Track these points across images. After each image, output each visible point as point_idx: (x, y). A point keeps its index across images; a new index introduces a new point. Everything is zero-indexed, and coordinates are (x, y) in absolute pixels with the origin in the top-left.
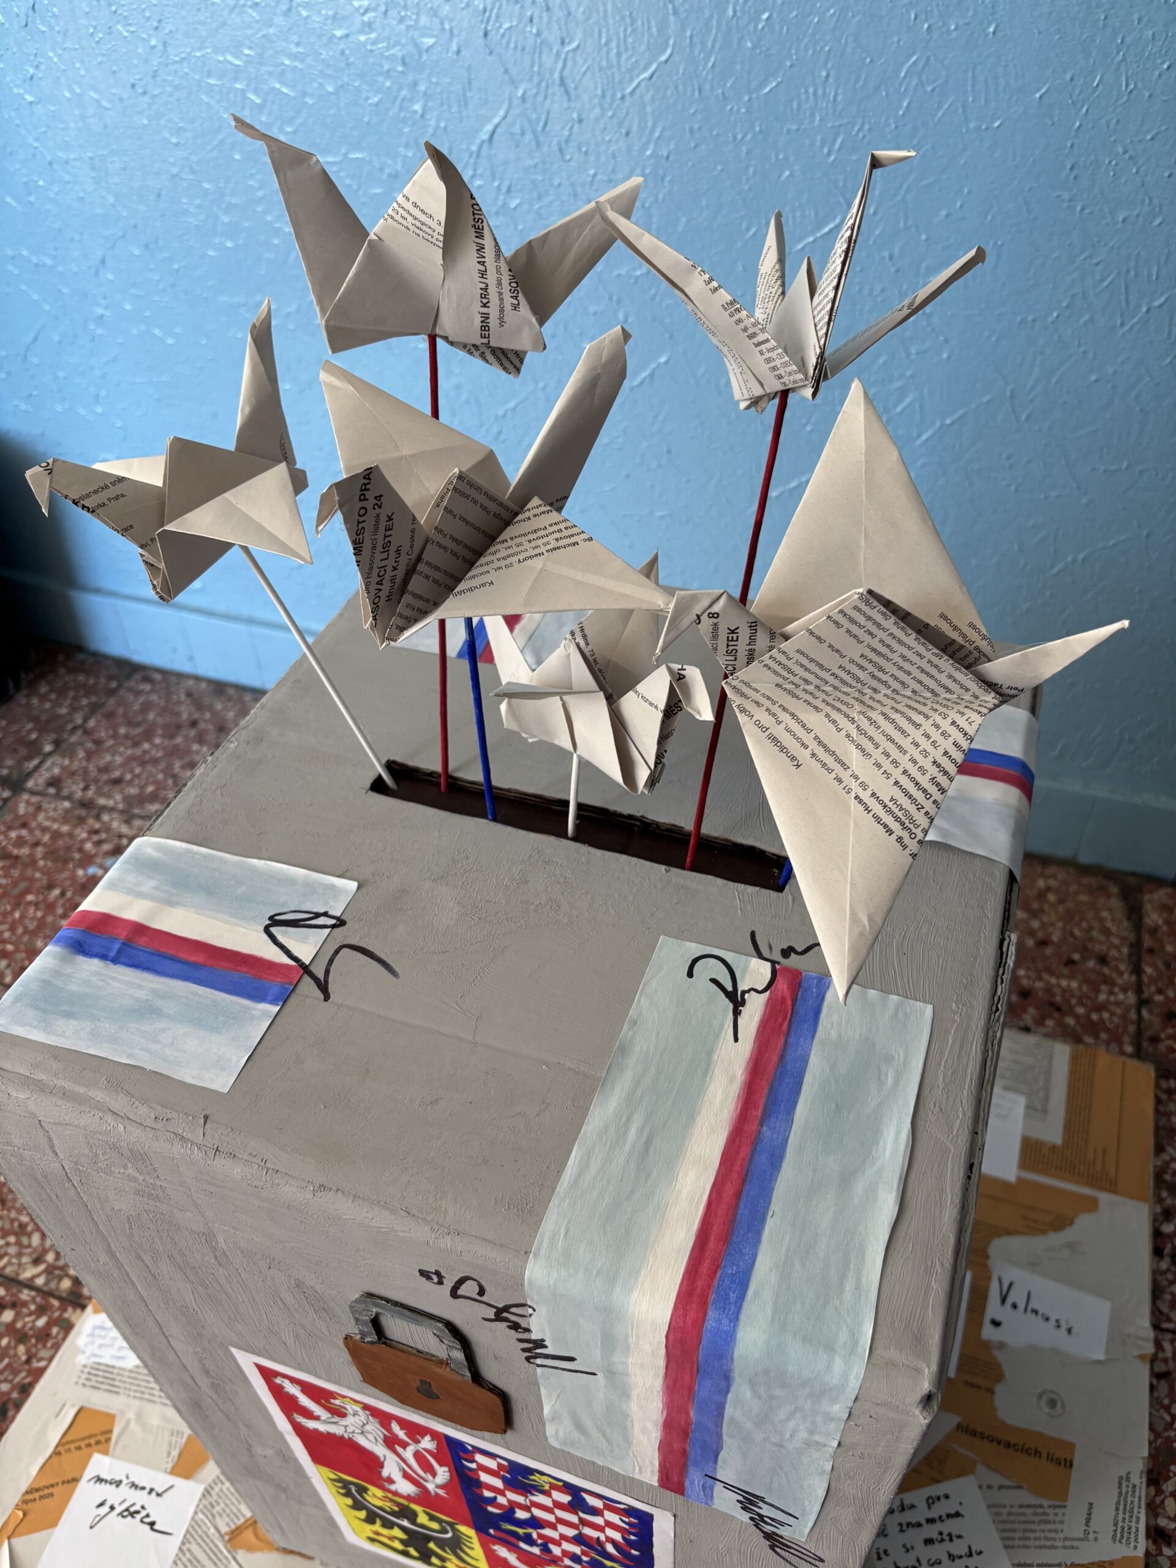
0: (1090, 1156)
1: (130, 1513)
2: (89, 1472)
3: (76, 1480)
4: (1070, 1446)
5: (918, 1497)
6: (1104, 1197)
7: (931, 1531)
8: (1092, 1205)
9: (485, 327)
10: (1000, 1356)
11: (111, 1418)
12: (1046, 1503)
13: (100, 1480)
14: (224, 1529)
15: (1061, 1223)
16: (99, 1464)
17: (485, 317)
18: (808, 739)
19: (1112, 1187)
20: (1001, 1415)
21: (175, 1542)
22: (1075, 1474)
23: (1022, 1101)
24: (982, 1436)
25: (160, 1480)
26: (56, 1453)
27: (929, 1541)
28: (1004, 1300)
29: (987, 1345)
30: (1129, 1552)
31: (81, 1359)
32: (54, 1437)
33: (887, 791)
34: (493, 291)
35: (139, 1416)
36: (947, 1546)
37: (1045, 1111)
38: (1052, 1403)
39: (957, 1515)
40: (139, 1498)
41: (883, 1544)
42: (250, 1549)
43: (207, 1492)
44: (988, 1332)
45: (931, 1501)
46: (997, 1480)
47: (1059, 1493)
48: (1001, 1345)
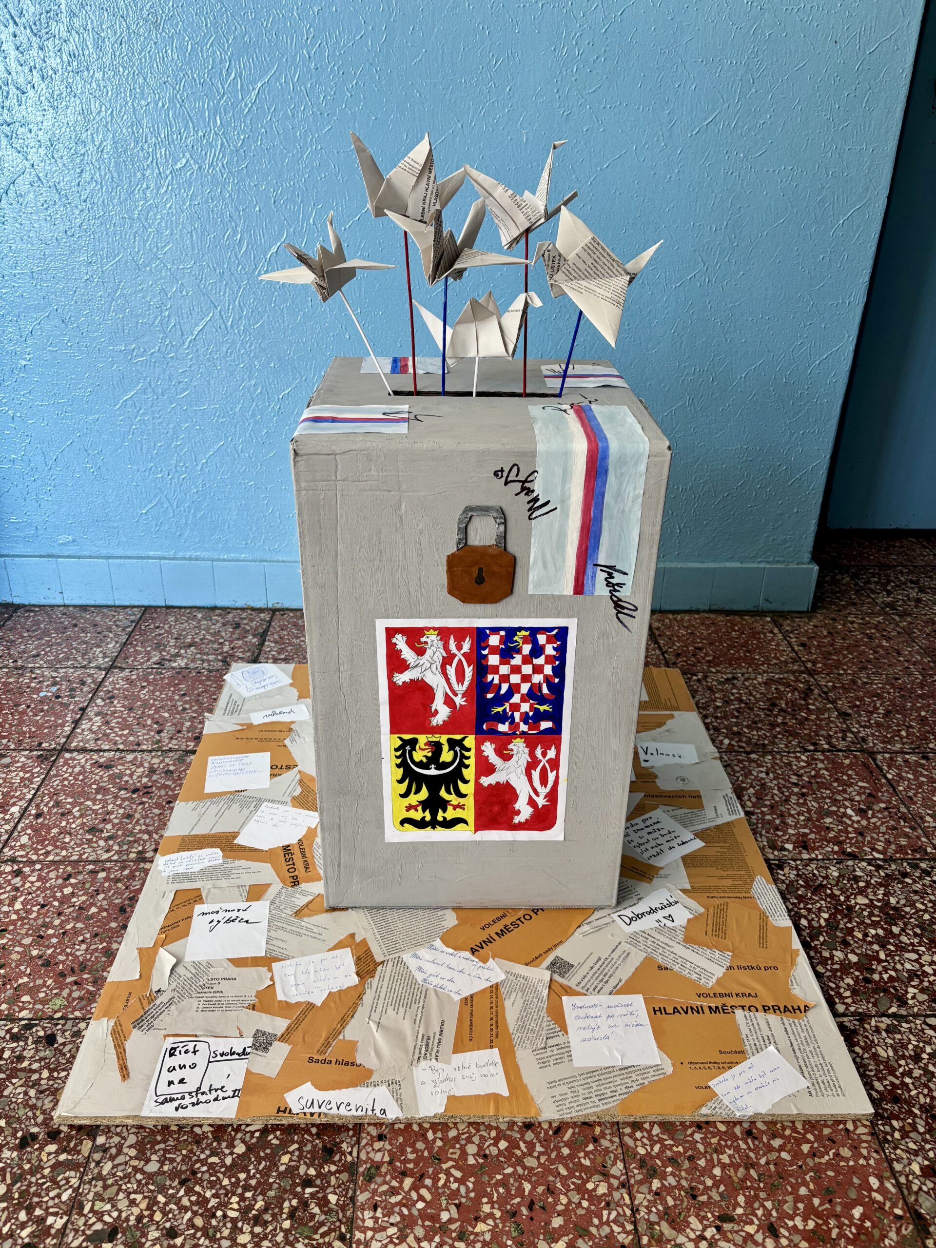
0: (663, 702)
3: (190, 917)
4: (698, 791)
5: (638, 820)
6: (675, 713)
7: (650, 829)
8: (672, 717)
10: (653, 770)
11: (199, 890)
12: (695, 810)
15: (660, 725)
17: (424, 208)
19: (678, 710)
20: (662, 788)
22: (703, 799)
24: (657, 796)
27: (649, 833)
28: (646, 753)
30: (738, 817)
36: (658, 833)
38: (683, 780)
39: (658, 822)
41: (629, 838)
43: (272, 903)
44: (643, 764)
45: (644, 821)
46: (670, 808)
47: (701, 806)
48: (652, 767)
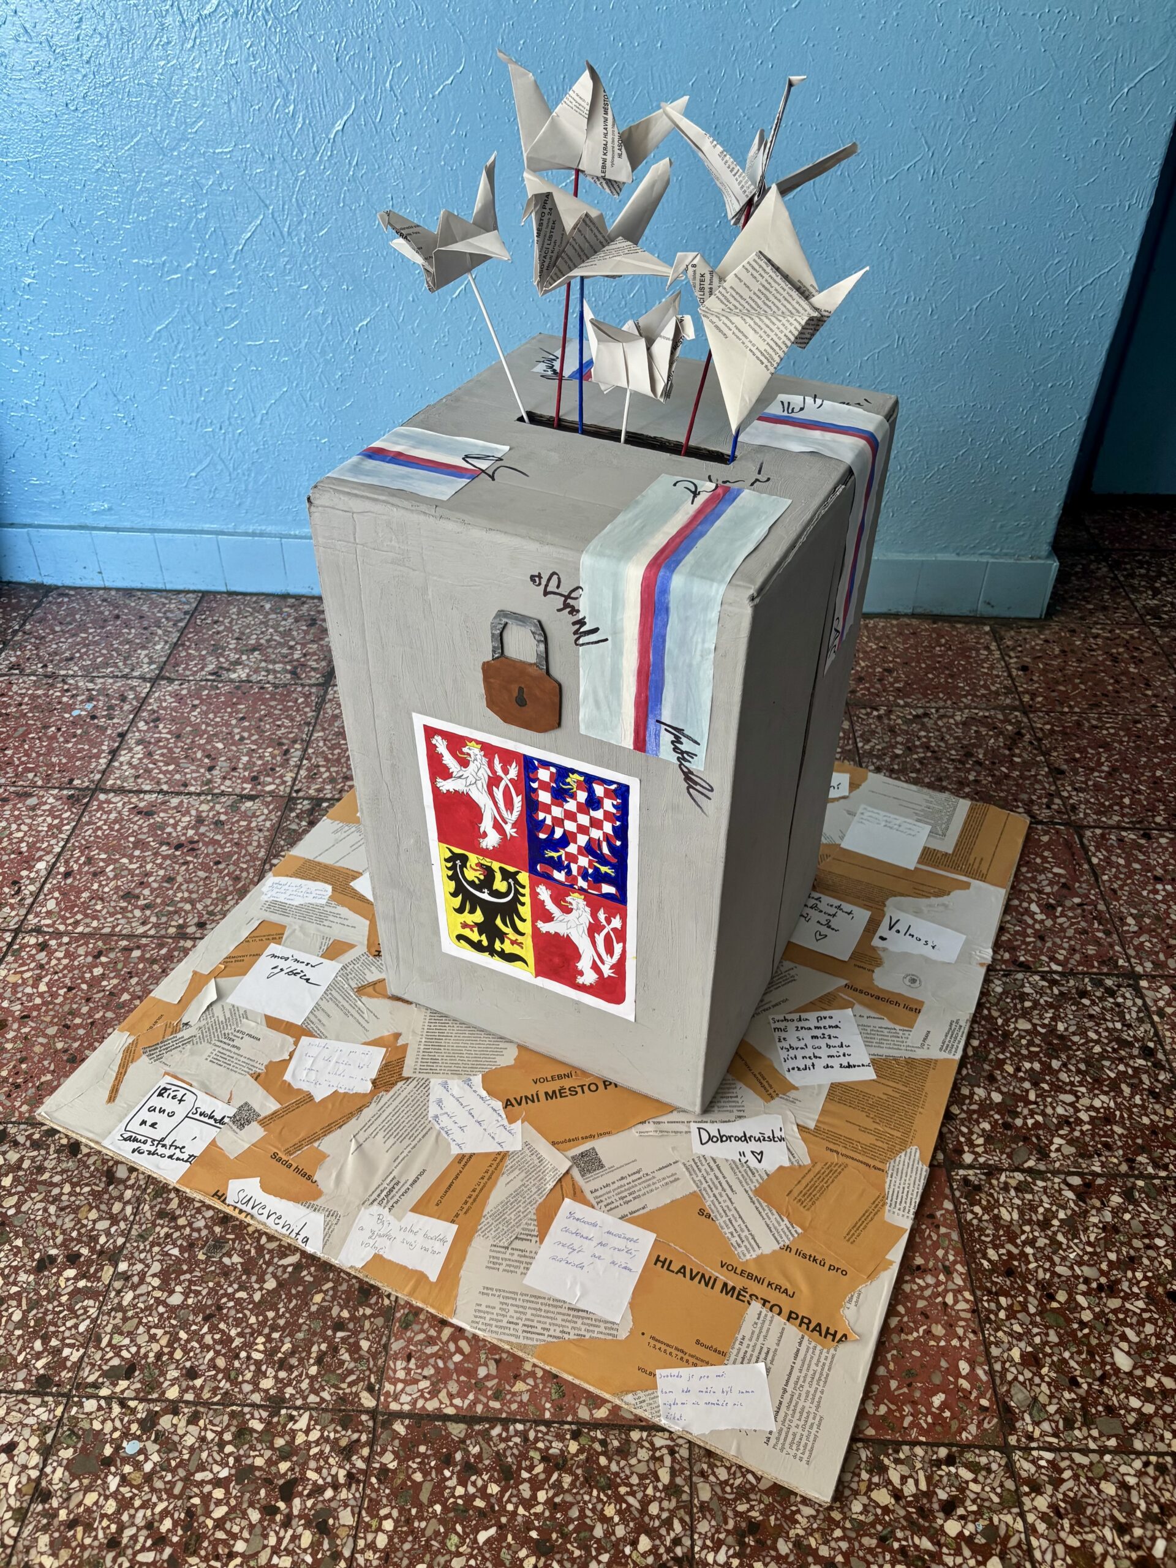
0: (971, 861)
1: (293, 973)
2: (268, 951)
3: (259, 955)
4: (922, 1003)
5: (813, 1016)
6: (975, 883)
7: (817, 1033)
8: (967, 886)
9: (604, 167)
10: (882, 954)
11: (284, 927)
12: (898, 1027)
13: (274, 956)
14: (354, 985)
15: (941, 893)
16: (273, 948)
17: (605, 161)
18: (732, 327)
19: (983, 878)
20: (877, 983)
21: (321, 991)
22: (921, 1017)
23: (928, 828)
24: (861, 992)
25: (314, 960)
26: (246, 940)
27: (814, 1037)
28: (891, 928)
29: (874, 949)
30: (951, 1056)
31: (264, 898)
32: (245, 934)
33: (763, 347)
34: (609, 145)
35: (301, 927)
36: (827, 1040)
37: (944, 835)
38: (913, 981)
39: (837, 1027)
40: (299, 967)
42: (370, 996)
43: (344, 968)
44: (876, 942)
45: (819, 1019)
46: (867, 1012)
47: (908, 1024)
48: (884, 949)
